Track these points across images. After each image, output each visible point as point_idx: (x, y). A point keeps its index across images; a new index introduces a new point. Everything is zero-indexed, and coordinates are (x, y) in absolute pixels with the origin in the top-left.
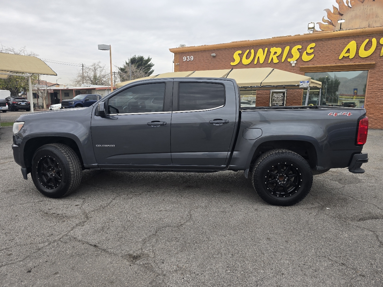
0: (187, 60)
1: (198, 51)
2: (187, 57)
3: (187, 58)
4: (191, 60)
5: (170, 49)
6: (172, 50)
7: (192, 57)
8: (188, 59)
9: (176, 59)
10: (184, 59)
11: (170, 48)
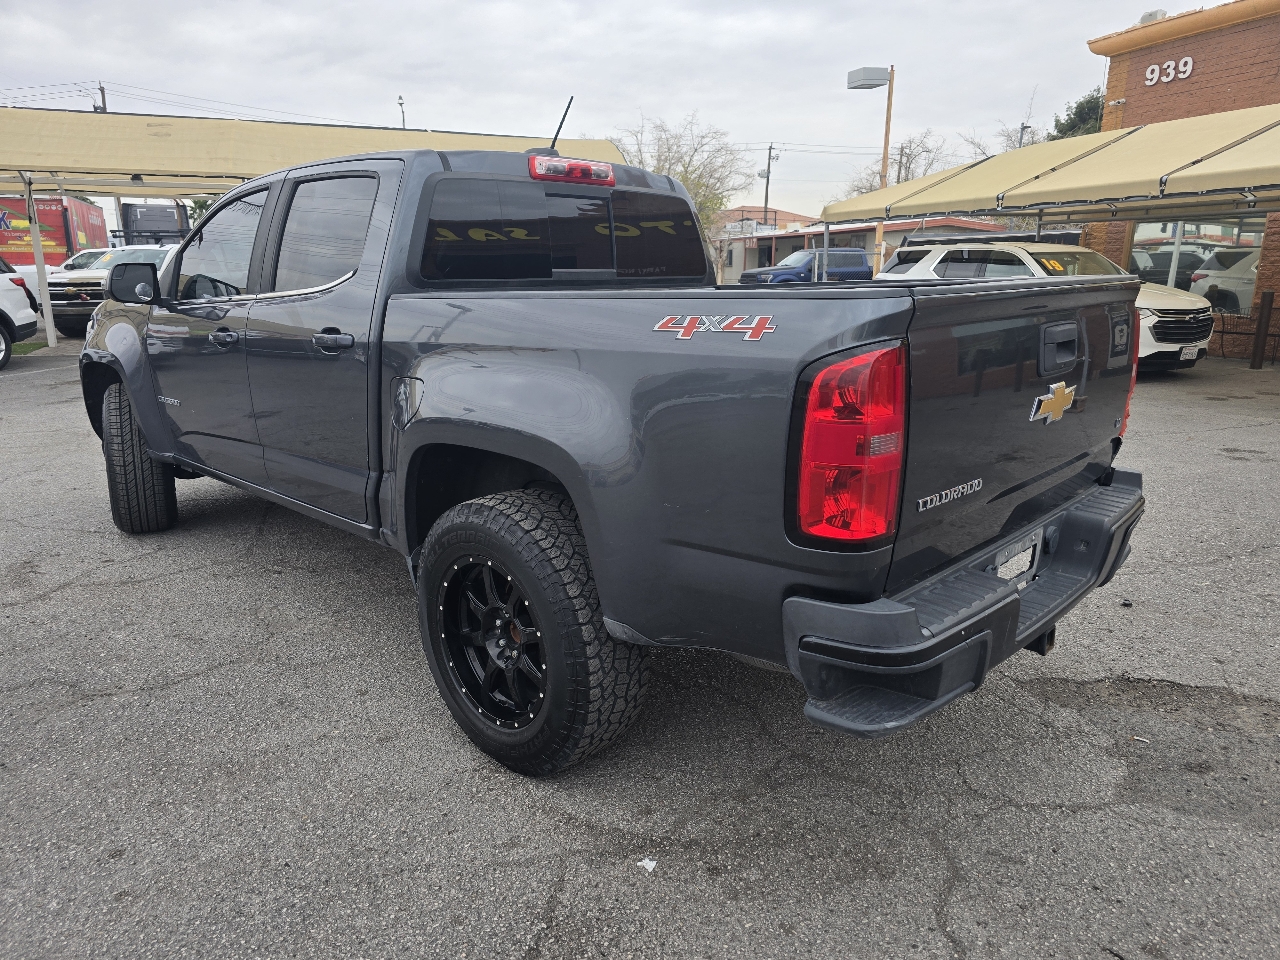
0: (1164, 79)
1: (1220, 30)
2: (1165, 66)
3: (1163, 72)
4: (1181, 76)
5: (1090, 43)
6: (1098, 48)
7: (1186, 64)
8: (1168, 75)
9: (1113, 84)
10: (1149, 76)
11: (1092, 39)
